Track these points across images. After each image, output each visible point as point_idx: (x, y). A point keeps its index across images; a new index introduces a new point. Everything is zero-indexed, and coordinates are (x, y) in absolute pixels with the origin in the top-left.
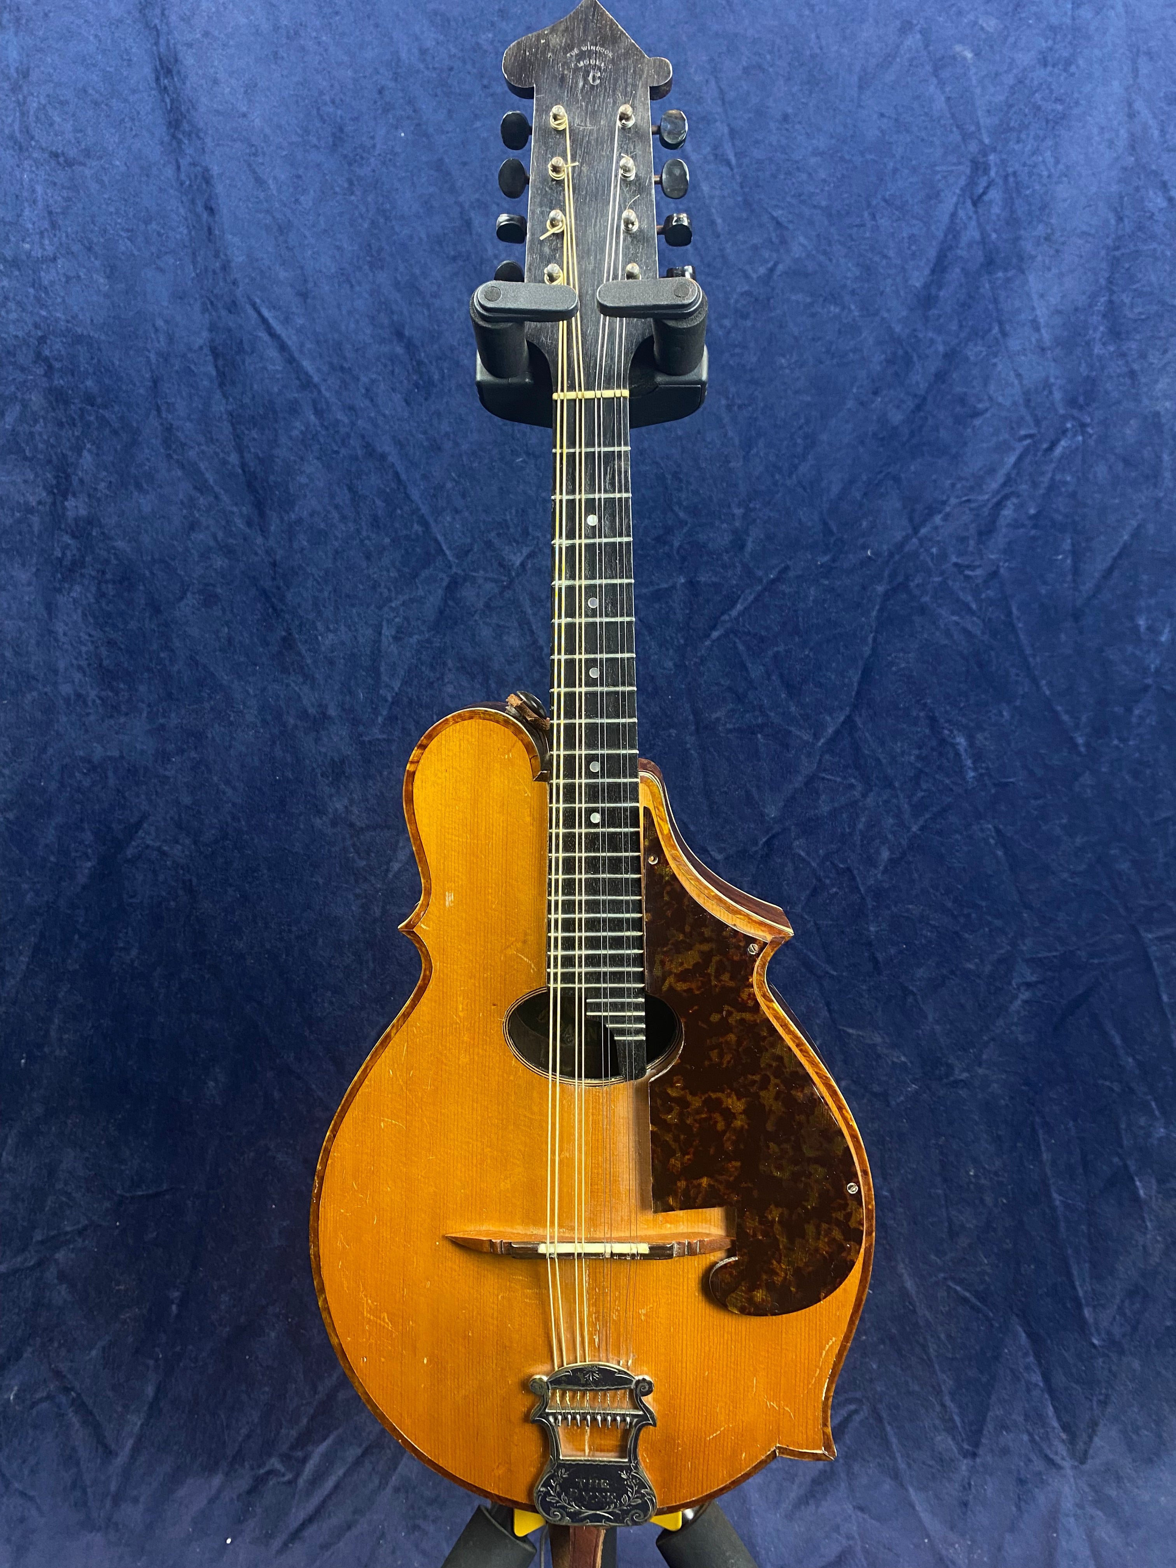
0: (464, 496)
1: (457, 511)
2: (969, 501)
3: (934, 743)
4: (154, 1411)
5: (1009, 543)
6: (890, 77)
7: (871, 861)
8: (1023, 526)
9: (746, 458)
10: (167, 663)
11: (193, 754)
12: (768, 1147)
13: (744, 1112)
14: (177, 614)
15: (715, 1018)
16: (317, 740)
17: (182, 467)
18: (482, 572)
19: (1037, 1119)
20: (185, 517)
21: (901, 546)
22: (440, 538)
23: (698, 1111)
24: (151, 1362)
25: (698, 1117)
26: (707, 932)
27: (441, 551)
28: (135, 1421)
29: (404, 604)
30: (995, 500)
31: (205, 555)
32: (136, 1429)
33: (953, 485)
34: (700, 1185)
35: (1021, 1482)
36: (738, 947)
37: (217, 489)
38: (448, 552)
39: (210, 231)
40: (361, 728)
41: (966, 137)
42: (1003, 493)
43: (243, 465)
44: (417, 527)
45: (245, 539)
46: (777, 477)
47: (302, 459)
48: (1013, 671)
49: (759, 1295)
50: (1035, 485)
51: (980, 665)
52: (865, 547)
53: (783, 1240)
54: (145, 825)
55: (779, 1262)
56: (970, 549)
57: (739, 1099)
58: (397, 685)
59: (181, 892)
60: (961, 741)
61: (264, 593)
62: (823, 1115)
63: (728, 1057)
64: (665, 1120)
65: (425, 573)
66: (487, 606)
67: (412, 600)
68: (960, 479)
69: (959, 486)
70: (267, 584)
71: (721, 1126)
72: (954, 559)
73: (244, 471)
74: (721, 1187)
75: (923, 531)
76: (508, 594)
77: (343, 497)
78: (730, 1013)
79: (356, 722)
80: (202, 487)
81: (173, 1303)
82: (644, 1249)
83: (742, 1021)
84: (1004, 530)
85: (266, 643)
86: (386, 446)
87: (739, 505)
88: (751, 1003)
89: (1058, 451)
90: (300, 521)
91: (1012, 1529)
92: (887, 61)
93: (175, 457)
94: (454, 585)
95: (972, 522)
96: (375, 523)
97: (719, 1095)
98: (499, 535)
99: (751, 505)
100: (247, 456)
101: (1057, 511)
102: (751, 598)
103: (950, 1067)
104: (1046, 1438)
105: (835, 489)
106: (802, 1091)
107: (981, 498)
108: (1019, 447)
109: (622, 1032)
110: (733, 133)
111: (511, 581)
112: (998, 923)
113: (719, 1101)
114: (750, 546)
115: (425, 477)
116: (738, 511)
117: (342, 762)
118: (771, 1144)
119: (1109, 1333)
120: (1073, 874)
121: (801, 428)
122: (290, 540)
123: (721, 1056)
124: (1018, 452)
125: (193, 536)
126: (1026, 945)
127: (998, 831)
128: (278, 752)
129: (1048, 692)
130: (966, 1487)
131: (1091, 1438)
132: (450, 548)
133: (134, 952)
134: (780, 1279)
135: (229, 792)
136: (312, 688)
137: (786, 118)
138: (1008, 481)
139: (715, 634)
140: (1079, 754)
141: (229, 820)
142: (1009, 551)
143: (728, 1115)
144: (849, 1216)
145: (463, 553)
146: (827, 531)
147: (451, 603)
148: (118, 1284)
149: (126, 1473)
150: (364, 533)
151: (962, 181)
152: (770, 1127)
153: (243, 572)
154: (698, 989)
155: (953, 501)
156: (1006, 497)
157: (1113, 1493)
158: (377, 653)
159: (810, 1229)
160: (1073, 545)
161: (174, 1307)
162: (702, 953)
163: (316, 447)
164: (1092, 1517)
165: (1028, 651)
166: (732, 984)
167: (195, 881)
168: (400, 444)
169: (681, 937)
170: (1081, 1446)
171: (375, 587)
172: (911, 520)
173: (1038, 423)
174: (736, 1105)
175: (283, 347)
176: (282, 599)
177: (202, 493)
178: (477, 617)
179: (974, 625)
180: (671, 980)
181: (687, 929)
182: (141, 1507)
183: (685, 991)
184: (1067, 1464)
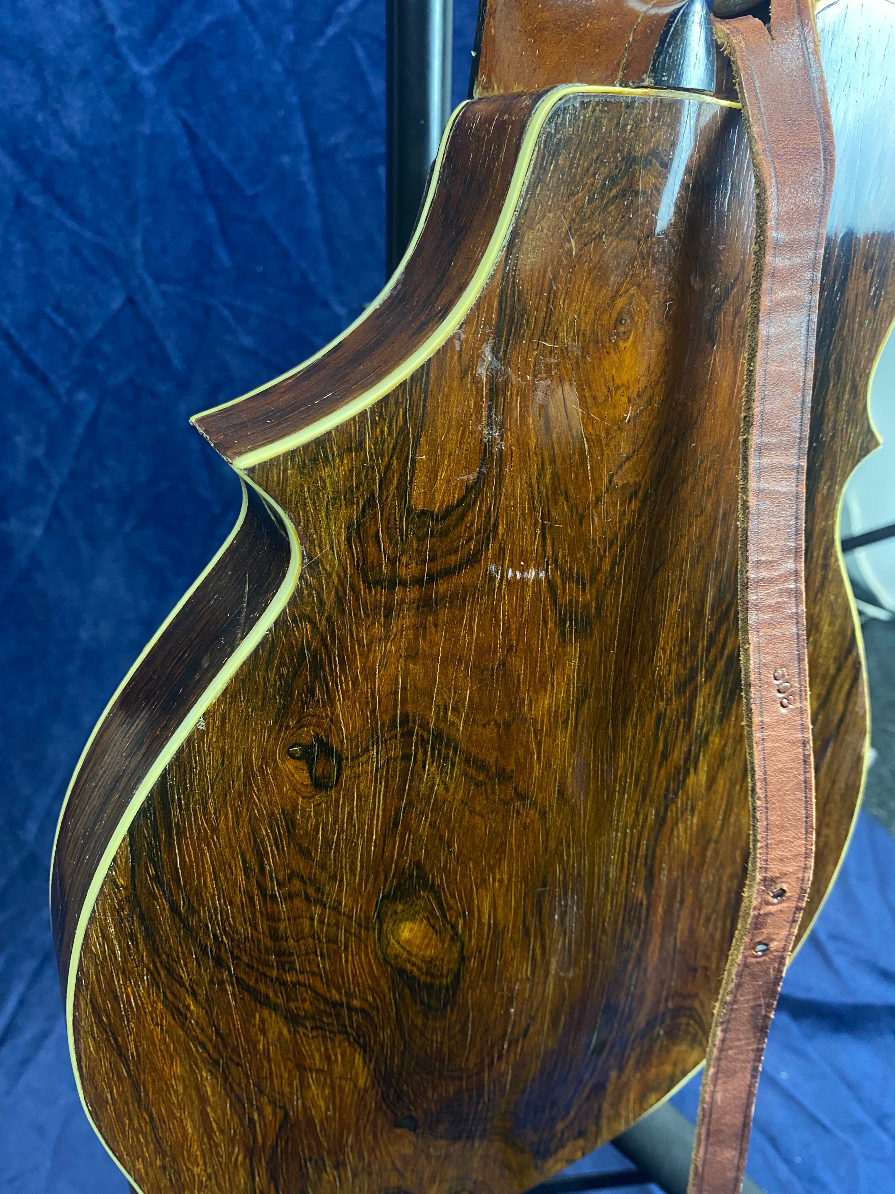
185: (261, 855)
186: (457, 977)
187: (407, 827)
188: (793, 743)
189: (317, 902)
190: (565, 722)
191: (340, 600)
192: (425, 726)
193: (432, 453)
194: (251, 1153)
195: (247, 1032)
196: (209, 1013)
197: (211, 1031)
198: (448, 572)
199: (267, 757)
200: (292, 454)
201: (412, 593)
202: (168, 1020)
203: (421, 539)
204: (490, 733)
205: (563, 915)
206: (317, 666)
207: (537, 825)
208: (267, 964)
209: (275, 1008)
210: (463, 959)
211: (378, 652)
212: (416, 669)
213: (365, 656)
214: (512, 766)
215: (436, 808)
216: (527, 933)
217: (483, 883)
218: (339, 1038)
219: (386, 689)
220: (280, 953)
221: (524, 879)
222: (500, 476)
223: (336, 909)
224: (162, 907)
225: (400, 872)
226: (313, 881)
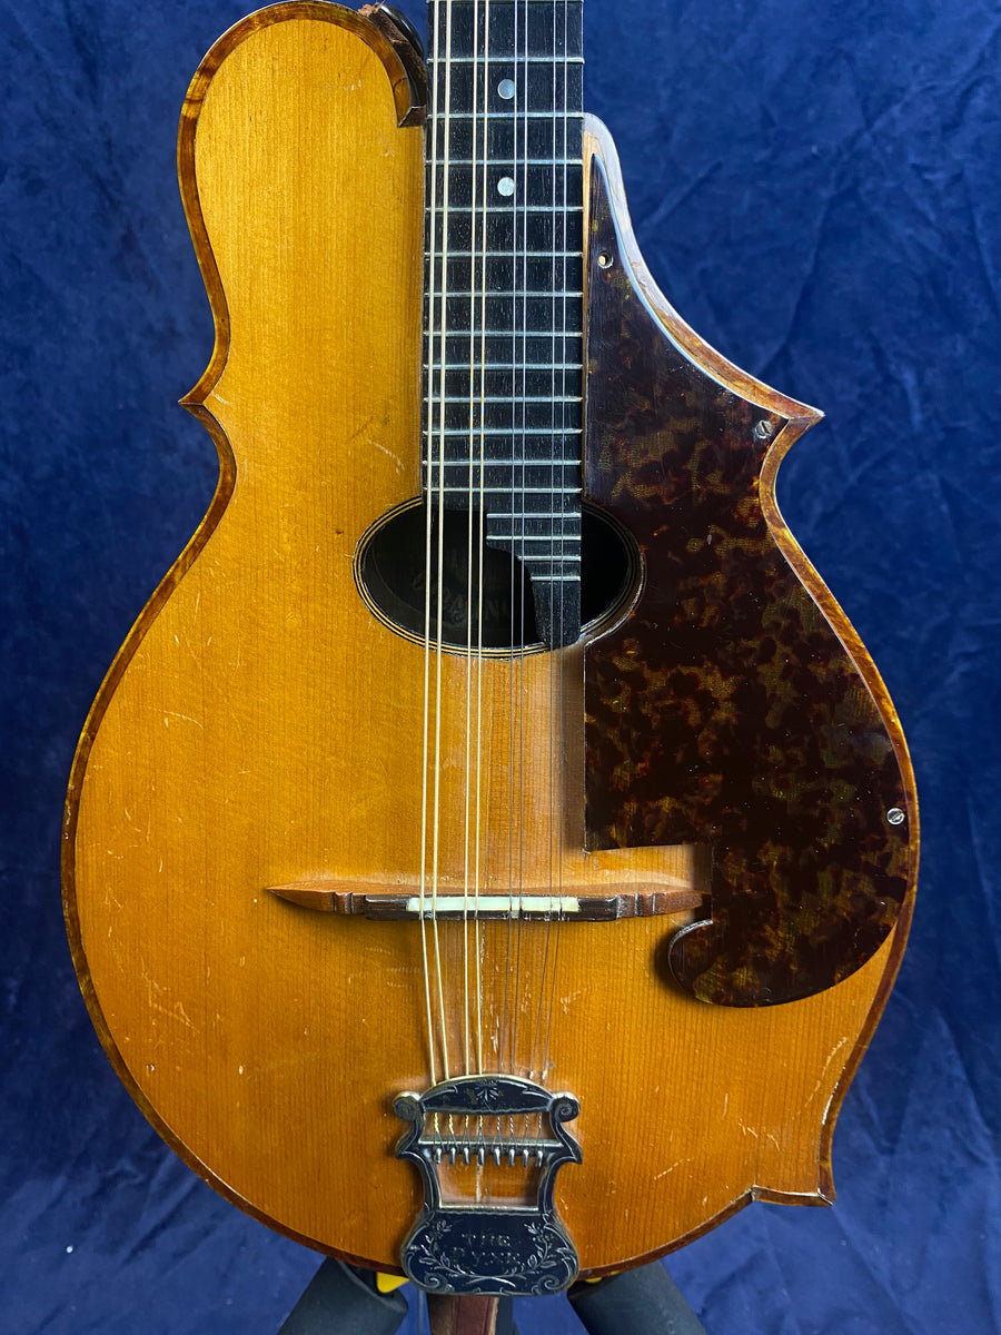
2: (933, 88)
3: (878, 379)
5: (978, 140)
11: (19, 374)
12: (767, 753)
13: (732, 698)
15: (694, 546)
21: (853, 140)
23: (660, 696)
25: (658, 704)
26: (691, 400)
30: (964, 87)
34: (659, 809)
36: (739, 426)
42: (974, 78)
43: (69, 17)
47: (139, 9)
48: (973, 296)
49: (743, 976)
52: (809, 143)
53: (783, 895)
55: (775, 928)
57: (725, 678)
60: (909, 378)
61: (100, 183)
62: (856, 703)
63: (709, 612)
64: (608, 707)
69: (922, 69)
71: (694, 718)
72: (912, 159)
73: (70, 24)
74: (693, 814)
75: (879, 125)
78: (718, 539)
81: (10, 992)
82: (571, 905)
83: (738, 551)
88: (753, 523)
97: (694, 670)
99: (680, 86)
102: (676, 201)
106: (825, 666)
107: (948, 83)
109: (544, 568)
113: (694, 680)
114: (676, 136)
116: (664, 93)
118: (773, 749)
123: (701, 608)
134: (775, 953)
142: (977, 149)
143: (707, 702)
144: (886, 859)
146: (767, 120)
152: (771, 721)
154: (670, 497)
155: (915, 88)
156: (977, 83)
159: (825, 878)
161: (12, 999)
162: (680, 434)
166: (724, 490)
167: (26, 524)
169: (647, 405)
172: (865, 109)
174: (720, 686)
179: (930, 239)
180: (625, 480)
181: (658, 391)
183: (649, 500)
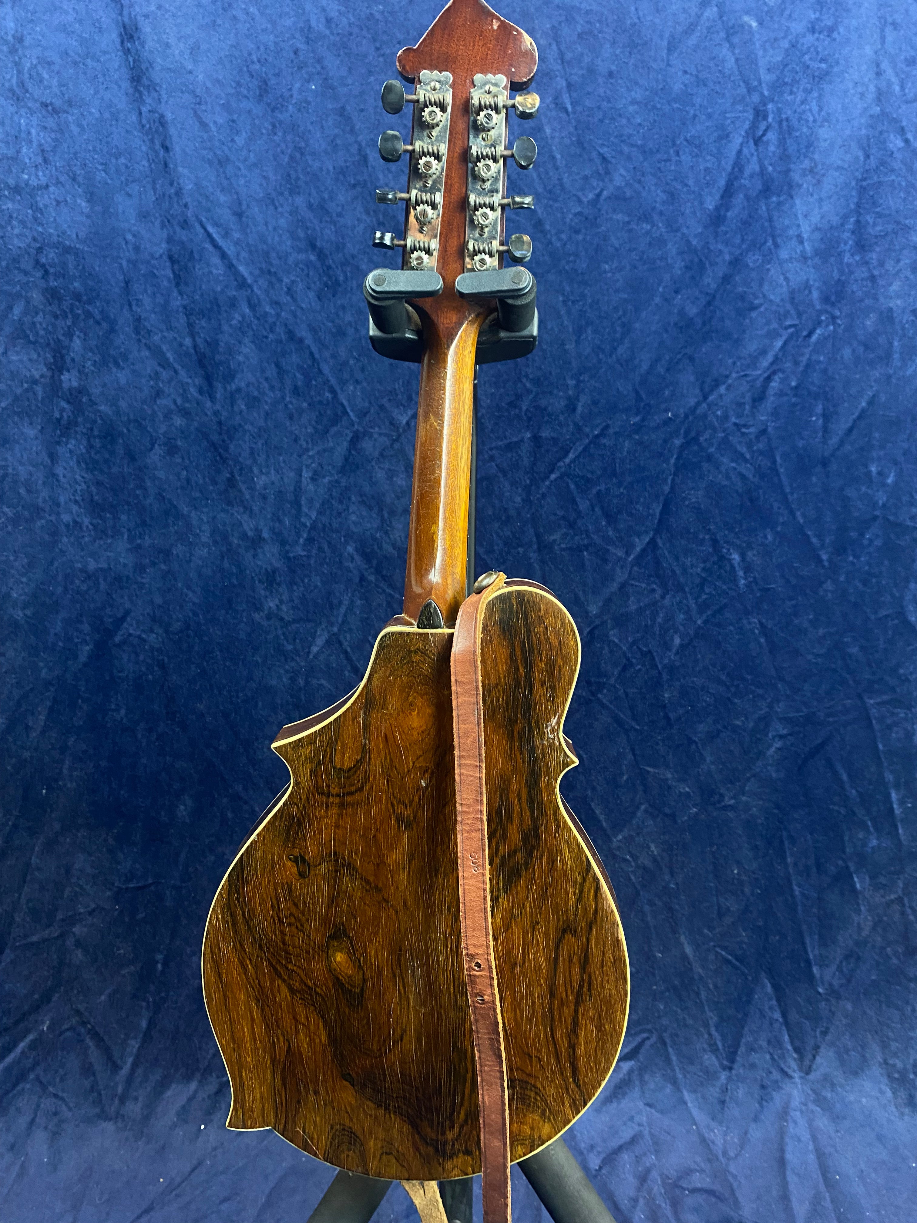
0: (363, 369)
1: (357, 382)
4: (147, 1038)
6: (692, 41)
7: (666, 646)
8: (787, 395)
9: (578, 342)
10: (141, 498)
14: (148, 461)
16: (254, 556)
17: (149, 348)
18: (377, 429)
19: (785, 833)
20: (152, 387)
22: (345, 402)
24: (144, 1004)
27: (345, 413)
28: (134, 1045)
29: (318, 453)
31: (167, 416)
32: (135, 1050)
33: (734, 363)
35: (763, 1087)
37: (176, 366)
38: (351, 414)
39: (166, 165)
40: (287, 547)
41: (750, 90)
44: (328, 395)
45: (198, 404)
46: (601, 356)
50: (796, 363)
51: (751, 500)
54: (128, 619)
56: (746, 412)
58: (314, 515)
59: (156, 669)
65: (334, 430)
66: (381, 455)
67: (325, 450)
68: (739, 358)
70: (215, 437)
76: (397, 446)
77: (271, 372)
79: (283, 543)
80: (165, 364)
84: (772, 398)
85: (214, 482)
86: (303, 332)
87: (572, 378)
89: (814, 338)
90: (239, 390)
91: (756, 1119)
92: (690, 29)
93: (144, 341)
94: (355, 439)
95: (748, 391)
96: (296, 391)
98: (390, 400)
100: (199, 340)
101: (813, 383)
103: (722, 796)
104: (783, 1057)
105: (645, 367)
108: (785, 335)
110: (570, 86)
111: (399, 436)
112: (760, 691)
115: (333, 356)
117: (274, 572)
119: (831, 985)
120: (817, 656)
121: (619, 318)
122: (232, 406)
124: (784, 338)
125: (158, 402)
126: (780, 708)
127: (761, 624)
128: (226, 565)
129: (801, 521)
130: (725, 1090)
131: (814, 1057)
132: (352, 410)
133: (123, 712)
135: (191, 594)
136: (251, 517)
137: (611, 74)
138: (776, 359)
139: (553, 477)
140: (823, 567)
141: (191, 615)
145: (363, 414)
147: (353, 452)
148: (119, 949)
149: (129, 1081)
150: (288, 399)
151: (747, 125)
153: (197, 429)
157: (829, 1095)
158: (298, 489)
160: (824, 409)
163: (251, 333)
164: (812, 1111)
165: (788, 490)
168: (313, 330)
170: (807, 1063)
171: (296, 440)
173: (800, 315)
175: (224, 256)
176: (226, 449)
177: (164, 368)
178: (373, 463)
182: (140, 1104)
184: (796, 1075)
185: (278, 902)
186: (362, 989)
187: (337, 905)
188: (478, 888)
189: (301, 931)
190: (404, 868)
191: (308, 799)
192: (343, 858)
193: (342, 747)
194: (273, 1061)
195: (272, 989)
196: (256, 973)
197: (257, 982)
198: (351, 794)
199: (280, 858)
200: (290, 744)
201: (337, 800)
202: (239, 968)
203: (339, 779)
204: (371, 867)
205: (413, 971)
206: (299, 824)
207: (394, 917)
208: (280, 955)
209: (284, 981)
210: (364, 981)
211: (323, 822)
212: (339, 832)
213: (318, 823)
214: (380, 885)
215: (350, 898)
216: (394, 975)
217: (371, 941)
218: (312, 1008)
219: (328, 839)
220: (287, 952)
221: (390, 944)
222: (370, 758)
223: (309, 936)
224: (239, 911)
225: (335, 925)
226: (299, 920)
